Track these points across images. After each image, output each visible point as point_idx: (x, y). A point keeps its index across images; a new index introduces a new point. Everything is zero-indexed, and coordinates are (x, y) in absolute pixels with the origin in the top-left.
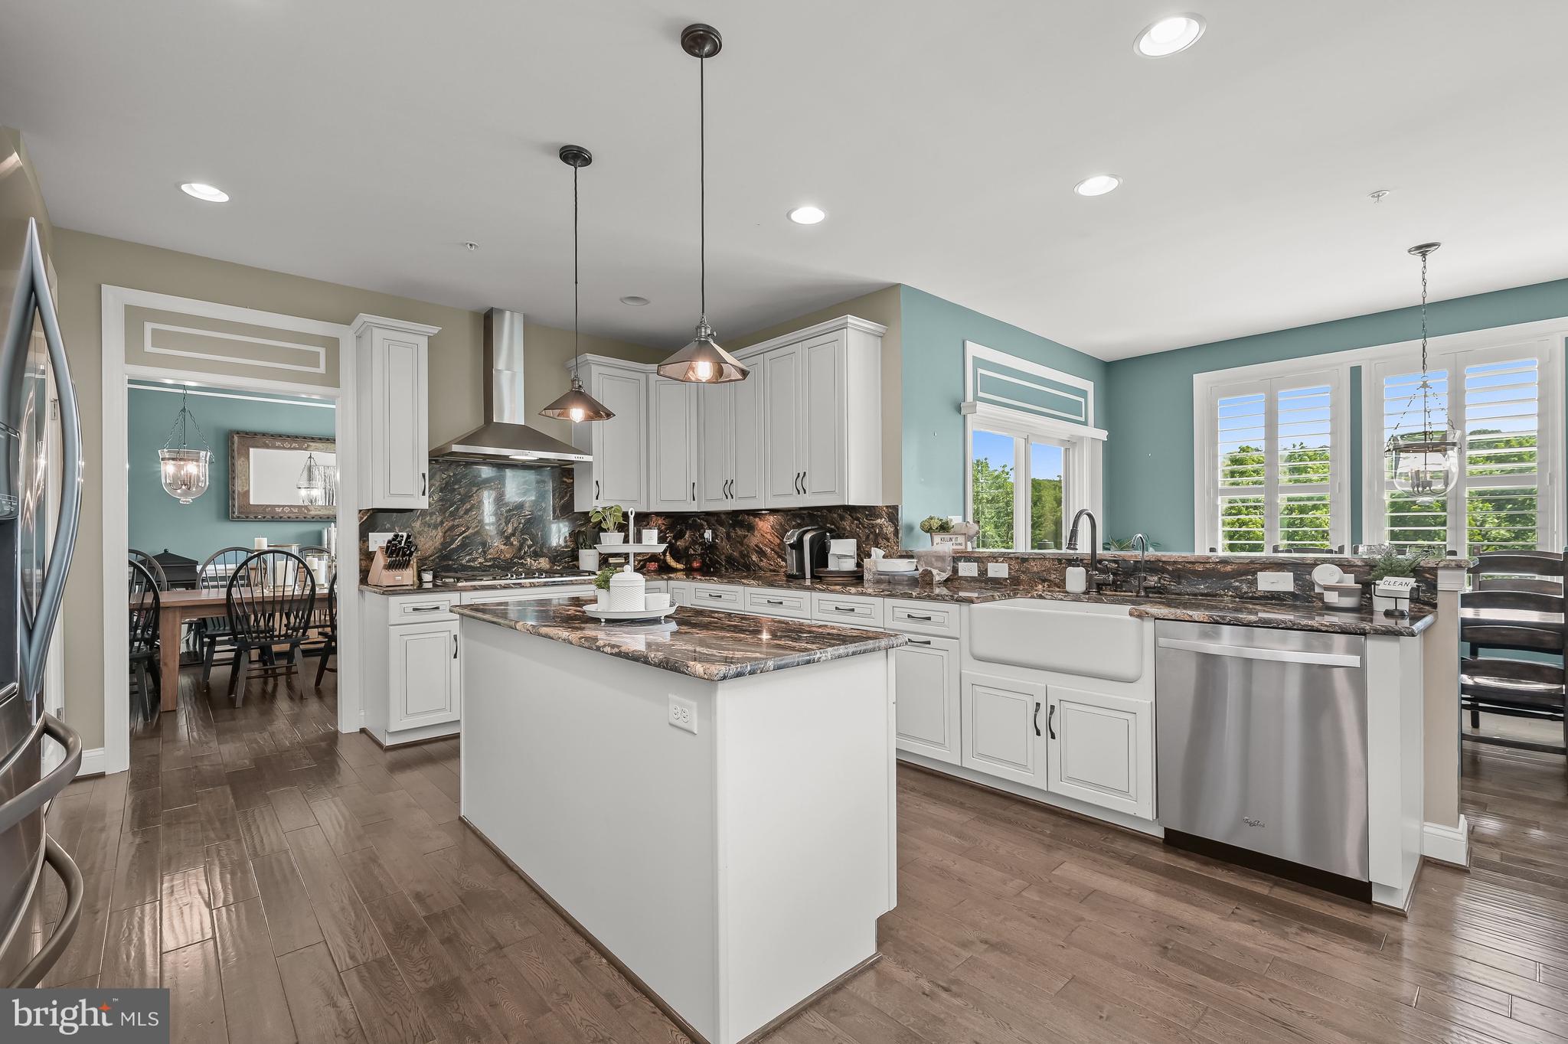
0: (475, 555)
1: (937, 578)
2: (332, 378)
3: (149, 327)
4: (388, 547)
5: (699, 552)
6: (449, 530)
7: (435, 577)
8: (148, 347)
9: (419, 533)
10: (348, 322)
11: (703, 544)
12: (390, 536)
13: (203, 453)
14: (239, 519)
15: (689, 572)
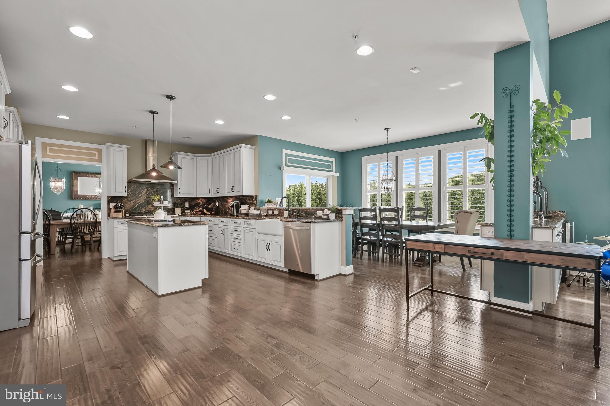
0: (142, 209)
1: (263, 215)
2: (100, 160)
3: (48, 148)
4: (115, 207)
5: (215, 209)
6: (134, 202)
7: (130, 215)
8: (48, 153)
9: (125, 203)
10: (104, 144)
11: (216, 207)
12: (116, 203)
13: (63, 180)
14: (75, 199)
15: (211, 214)
